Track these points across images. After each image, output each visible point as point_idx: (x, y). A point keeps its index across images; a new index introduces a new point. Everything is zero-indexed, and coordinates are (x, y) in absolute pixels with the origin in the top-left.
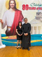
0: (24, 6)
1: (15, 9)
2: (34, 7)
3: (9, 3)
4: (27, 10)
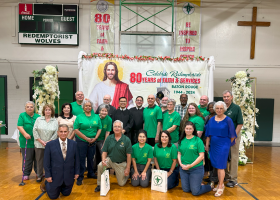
0: (133, 75)
2: (153, 77)
3: (106, 66)
4: (139, 82)
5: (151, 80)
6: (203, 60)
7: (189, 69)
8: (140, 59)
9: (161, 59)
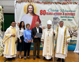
1: (33, 14)
2: (51, 12)
4: (44, 15)
6: (77, 4)
7: (69, 8)
8: (45, 3)
9: (56, 3)
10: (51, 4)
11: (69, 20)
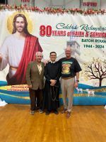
0: (42, 28)
2: (63, 30)
4: (49, 35)
5: (61, 34)
8: (50, 11)
10: (63, 12)
11: (97, 46)
